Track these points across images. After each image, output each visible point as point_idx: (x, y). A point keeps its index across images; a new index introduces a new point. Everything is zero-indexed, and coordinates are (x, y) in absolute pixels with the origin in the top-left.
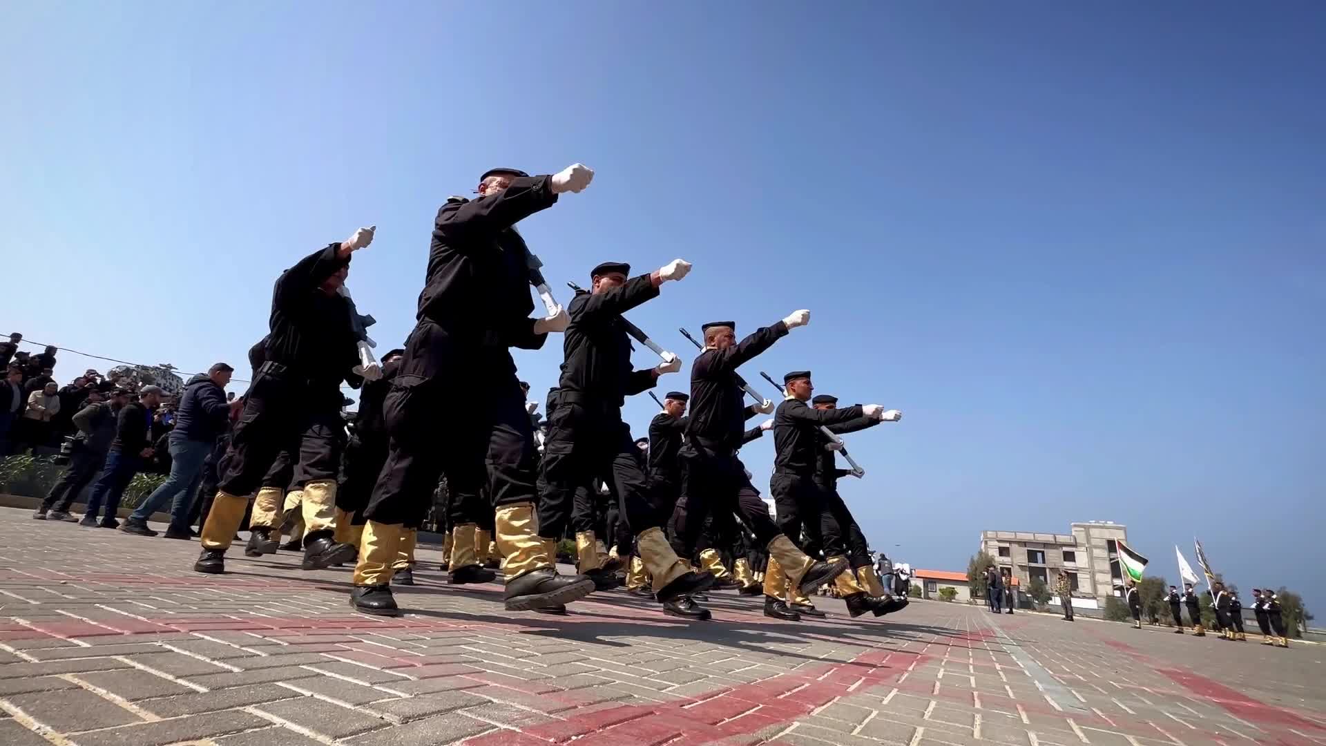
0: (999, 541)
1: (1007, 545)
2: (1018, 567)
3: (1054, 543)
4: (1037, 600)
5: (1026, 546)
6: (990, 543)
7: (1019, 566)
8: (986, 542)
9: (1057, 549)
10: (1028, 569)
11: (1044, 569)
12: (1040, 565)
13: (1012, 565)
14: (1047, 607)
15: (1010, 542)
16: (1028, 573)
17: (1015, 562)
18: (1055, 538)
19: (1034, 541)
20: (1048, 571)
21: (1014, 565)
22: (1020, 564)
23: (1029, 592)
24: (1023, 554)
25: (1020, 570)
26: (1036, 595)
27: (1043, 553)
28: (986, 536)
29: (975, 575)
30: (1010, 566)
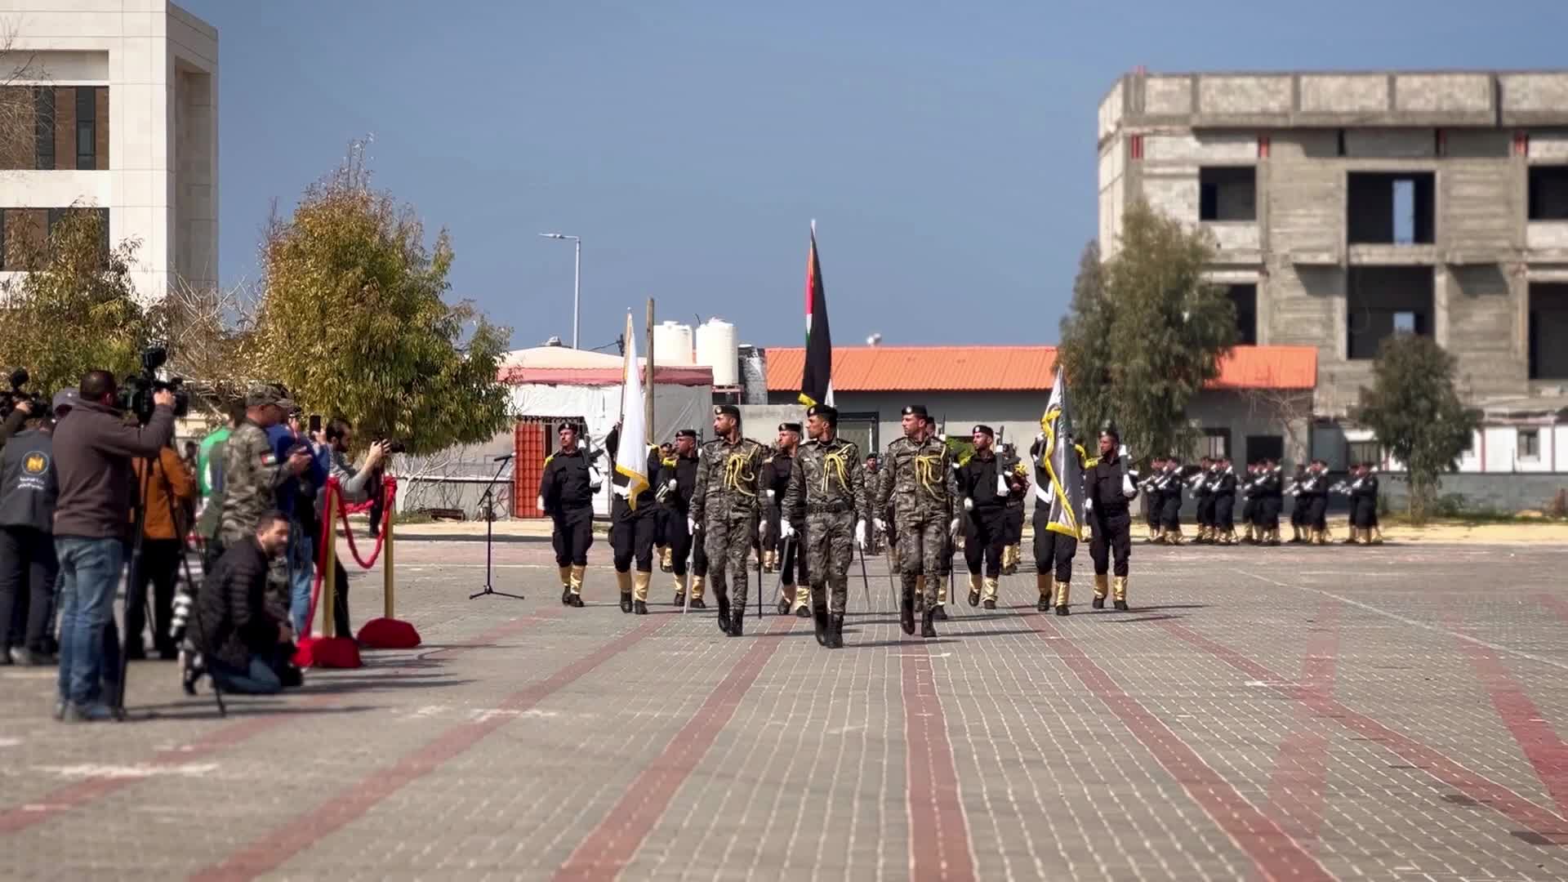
0: (1208, 133)
1: (1244, 153)
2: (1291, 276)
3: (1491, 120)
4: (1402, 454)
5: (1342, 152)
6: (1159, 148)
7: (1301, 268)
8: (1135, 146)
9: (1503, 153)
10: (1341, 282)
11: (1422, 276)
12: (1401, 252)
13: (1261, 268)
14: (1447, 487)
15: (1265, 135)
16: (1340, 304)
17: (1281, 248)
18: (1498, 92)
19: (1389, 121)
20: (1441, 280)
21: (1274, 267)
22: (1305, 259)
23: (1363, 419)
24: (1324, 197)
25: (1301, 292)
26: (1400, 432)
27: (1424, 185)
28: (1133, 111)
29: (1104, 355)
30: (1251, 276)
